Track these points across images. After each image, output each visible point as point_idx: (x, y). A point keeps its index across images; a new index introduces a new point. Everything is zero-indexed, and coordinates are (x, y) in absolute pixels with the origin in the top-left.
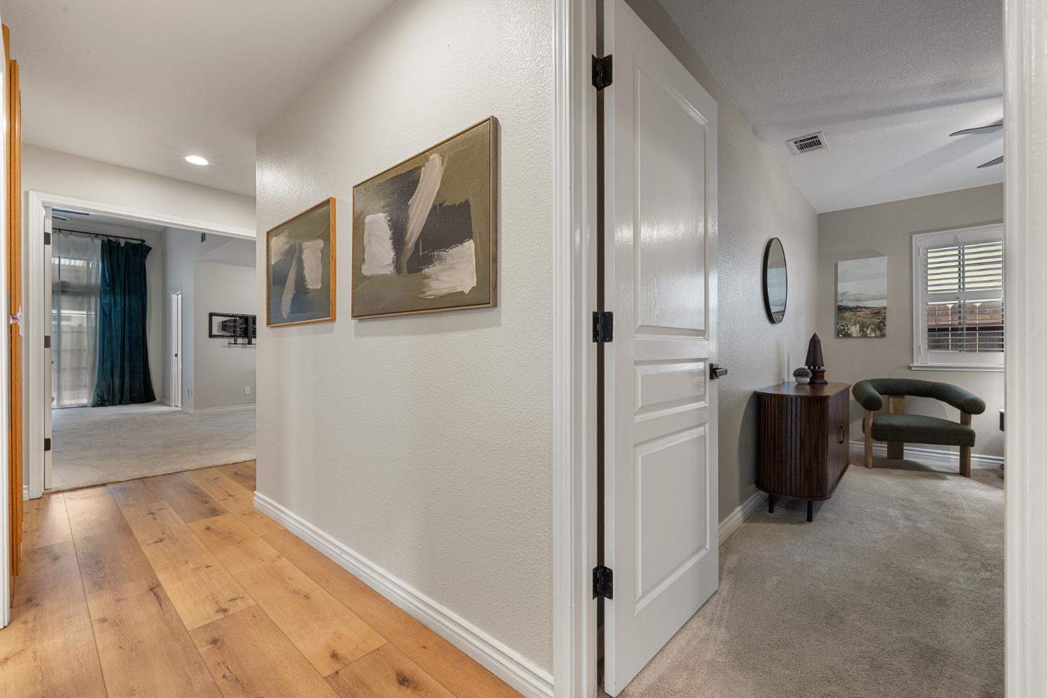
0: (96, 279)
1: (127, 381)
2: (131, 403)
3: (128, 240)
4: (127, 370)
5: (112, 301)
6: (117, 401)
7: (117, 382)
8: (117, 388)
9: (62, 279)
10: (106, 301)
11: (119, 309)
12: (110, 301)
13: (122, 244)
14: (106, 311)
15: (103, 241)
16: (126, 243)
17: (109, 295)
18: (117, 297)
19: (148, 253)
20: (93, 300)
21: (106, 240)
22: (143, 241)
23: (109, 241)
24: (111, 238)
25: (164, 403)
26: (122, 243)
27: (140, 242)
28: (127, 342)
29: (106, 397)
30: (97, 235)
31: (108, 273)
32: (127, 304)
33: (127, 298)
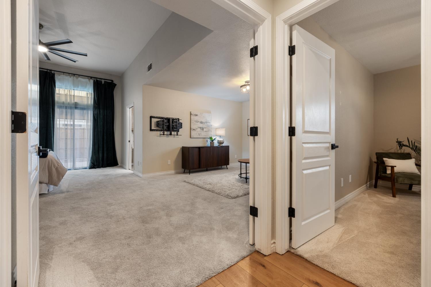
0: (91, 102)
1: (105, 155)
2: (107, 167)
3: (106, 81)
4: (105, 149)
5: (99, 112)
6: (101, 166)
7: (101, 155)
8: (101, 159)
9: (75, 101)
10: (96, 112)
11: (101, 117)
13: (103, 83)
14: (95, 117)
15: (94, 81)
16: (105, 82)
17: (97, 109)
18: (100, 110)
19: (115, 87)
20: (89, 112)
21: (95, 80)
22: (112, 81)
23: (97, 80)
24: (98, 79)
25: (122, 167)
26: (103, 81)
27: (111, 81)
28: (105, 134)
29: (95, 164)
30: (91, 78)
31: (97, 97)
32: (105, 114)
33: (105, 111)
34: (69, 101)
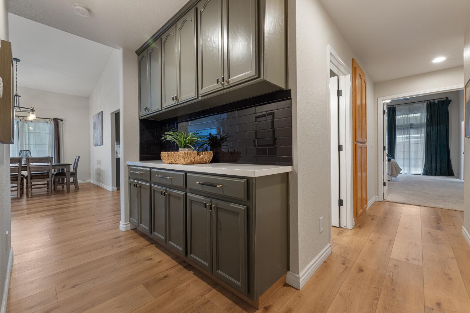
0: (424, 120)
1: (438, 165)
2: (440, 176)
3: (439, 100)
4: (438, 160)
5: (431, 129)
6: (434, 174)
7: (434, 165)
8: (433, 168)
9: (411, 123)
10: (429, 129)
11: (434, 132)
12: (430, 129)
13: (436, 102)
14: (428, 133)
15: (427, 103)
16: (438, 101)
17: (430, 127)
18: (434, 127)
19: (449, 103)
20: (423, 129)
21: (428, 102)
22: (447, 98)
23: (430, 102)
24: (431, 101)
25: (458, 178)
27: (445, 99)
28: (438, 147)
29: (428, 172)
30: (425, 101)
31: (429, 117)
32: (439, 129)
33: (438, 126)
34: (406, 123)
